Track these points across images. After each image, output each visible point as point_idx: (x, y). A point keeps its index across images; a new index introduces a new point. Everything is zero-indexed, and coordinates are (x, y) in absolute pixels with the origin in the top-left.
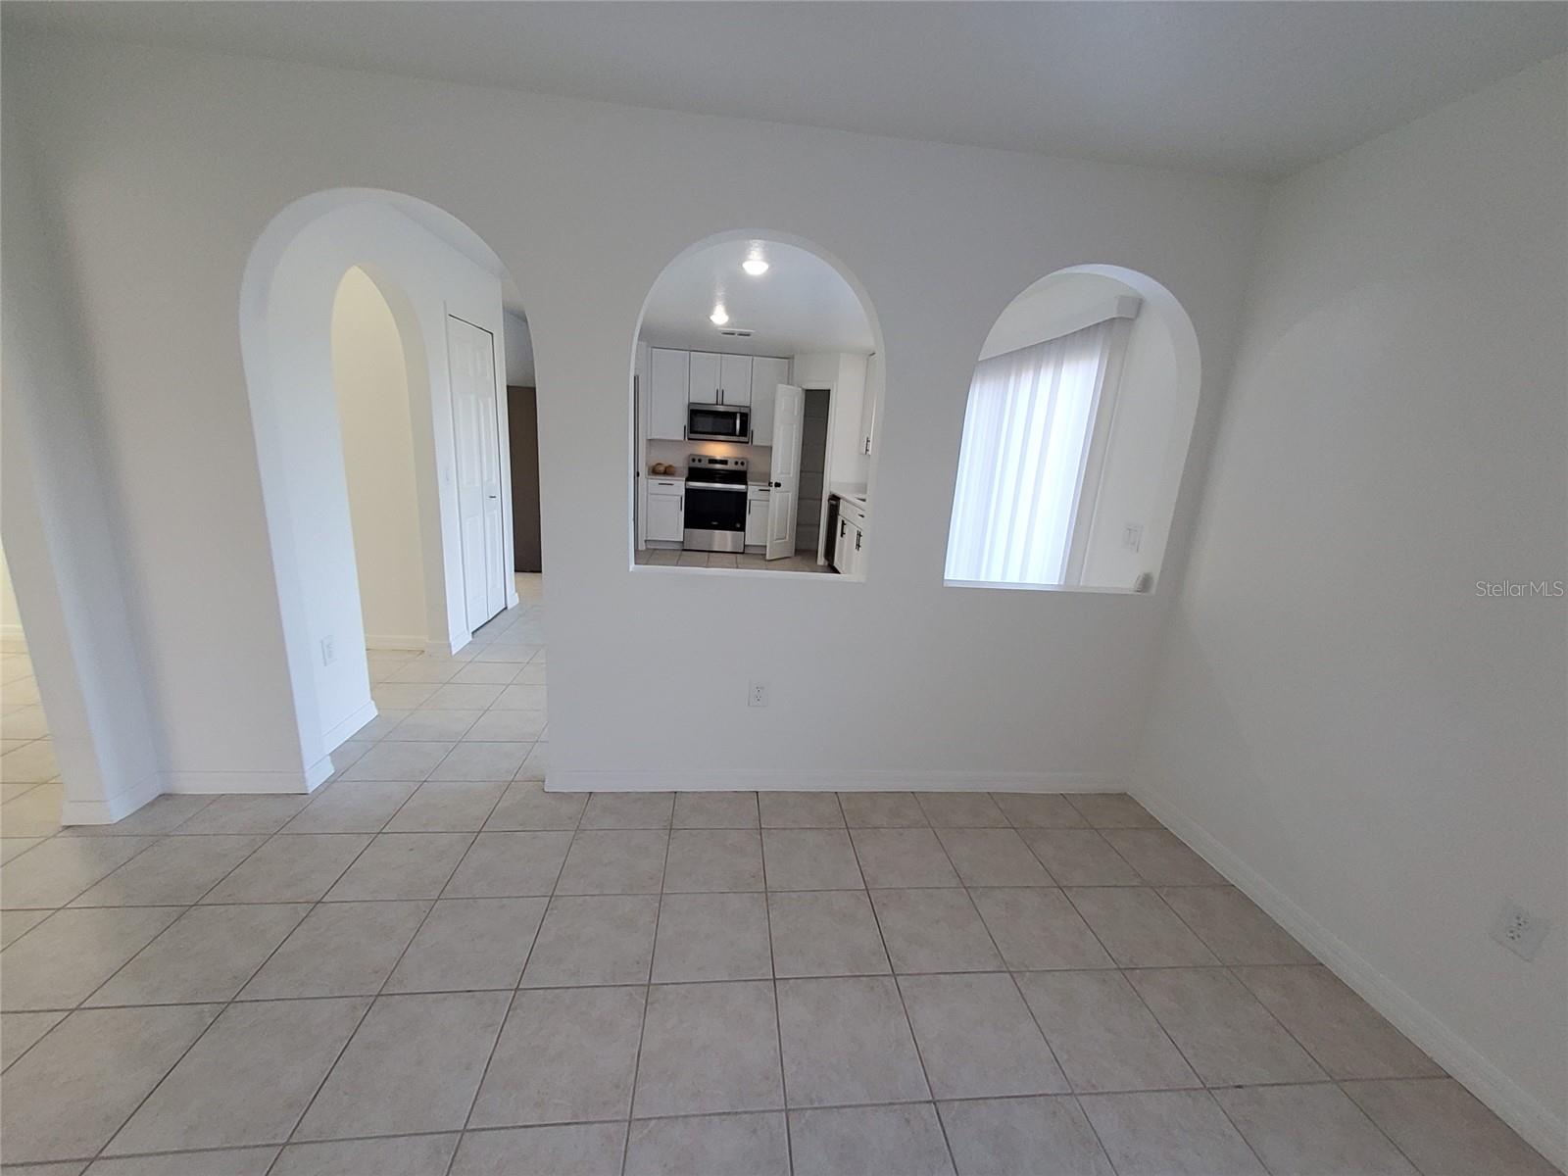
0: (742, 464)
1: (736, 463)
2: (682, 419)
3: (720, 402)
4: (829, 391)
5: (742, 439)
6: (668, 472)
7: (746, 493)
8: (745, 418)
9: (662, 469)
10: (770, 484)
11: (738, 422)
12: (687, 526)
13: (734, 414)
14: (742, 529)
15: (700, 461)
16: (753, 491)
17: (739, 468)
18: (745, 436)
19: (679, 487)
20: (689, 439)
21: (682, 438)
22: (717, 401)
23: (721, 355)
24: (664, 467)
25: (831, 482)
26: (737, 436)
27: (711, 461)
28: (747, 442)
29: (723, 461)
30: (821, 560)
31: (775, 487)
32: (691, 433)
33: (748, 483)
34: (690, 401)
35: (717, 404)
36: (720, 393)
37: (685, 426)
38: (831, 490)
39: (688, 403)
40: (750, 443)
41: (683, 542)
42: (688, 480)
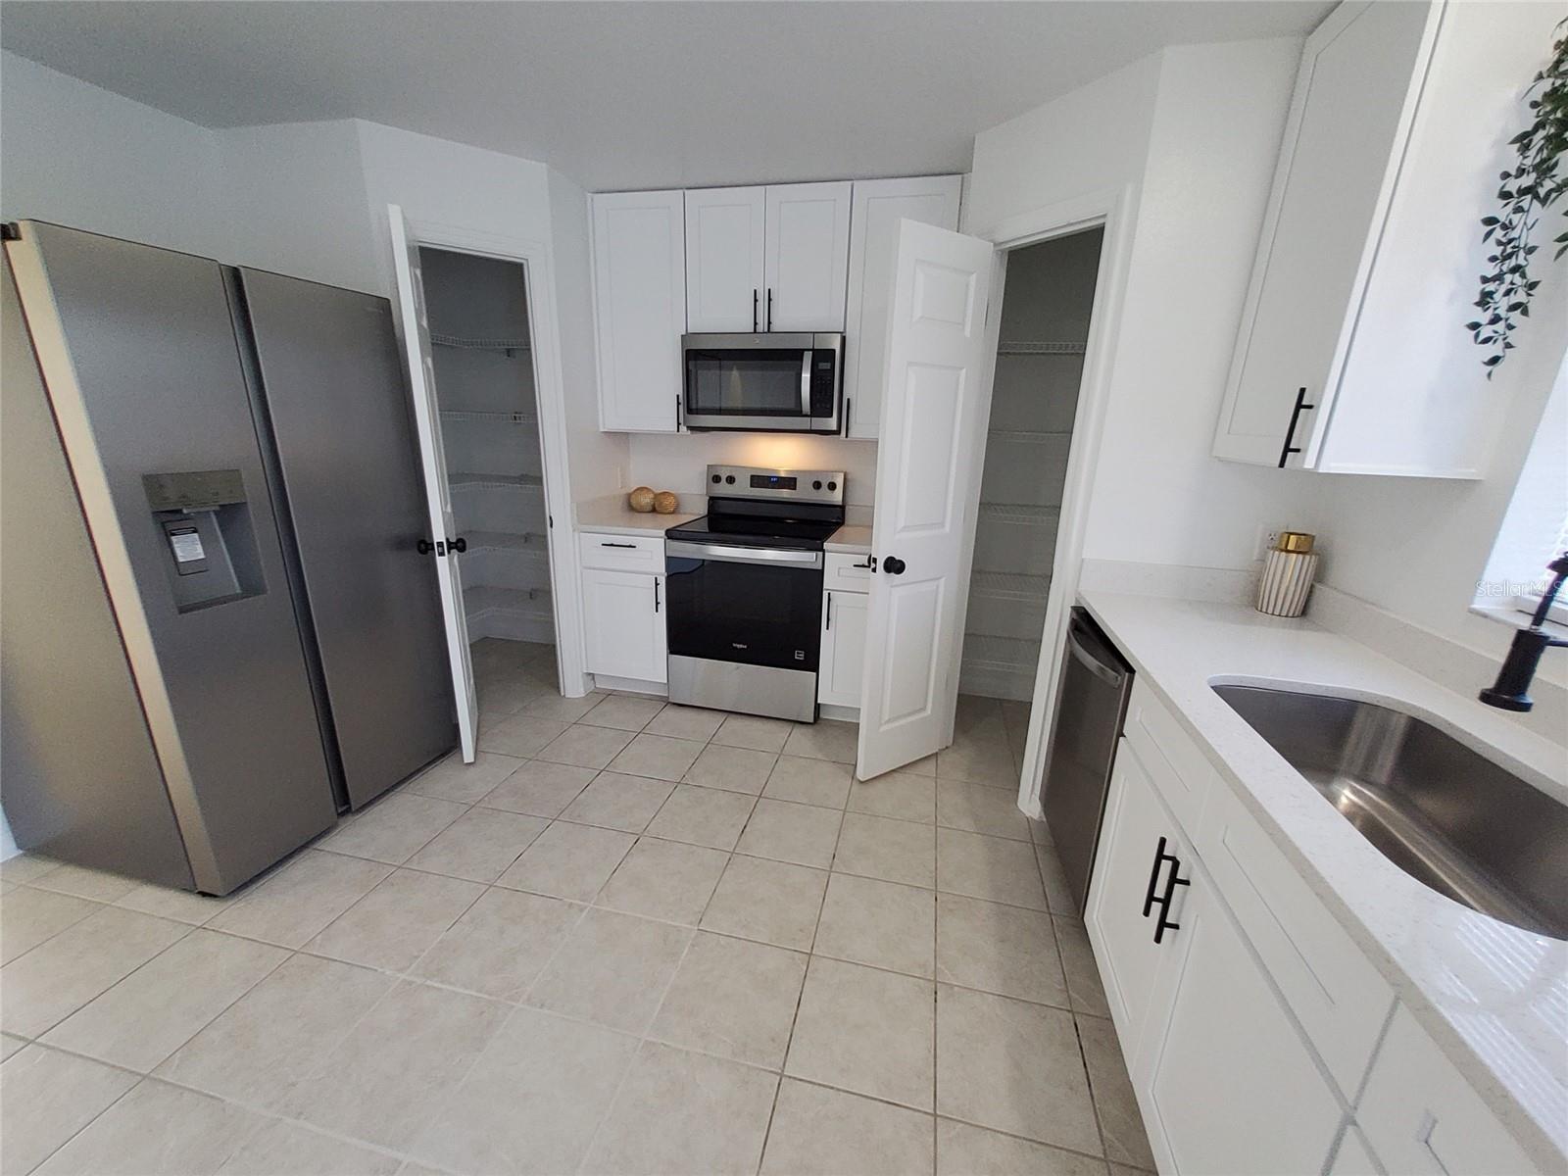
0: (831, 486)
1: (816, 487)
2: (671, 380)
3: (762, 326)
4: (1105, 226)
5: (818, 423)
7: (822, 577)
8: (827, 366)
9: (646, 500)
11: (807, 375)
12: (673, 649)
13: (796, 355)
14: (812, 664)
15: (731, 480)
16: (837, 562)
18: (830, 414)
19: (650, 553)
20: (689, 428)
21: (674, 427)
22: (756, 324)
23: (763, 187)
24: (652, 496)
25: (1083, 560)
26: (806, 416)
27: (757, 480)
28: (835, 432)
29: (786, 482)
30: (1029, 796)
31: (887, 572)
32: (690, 411)
33: (817, 547)
34: (688, 328)
35: (756, 331)
36: (763, 301)
37: (678, 396)
38: (1080, 588)
39: (681, 334)
40: (843, 433)
41: (668, 686)
42: (664, 533)
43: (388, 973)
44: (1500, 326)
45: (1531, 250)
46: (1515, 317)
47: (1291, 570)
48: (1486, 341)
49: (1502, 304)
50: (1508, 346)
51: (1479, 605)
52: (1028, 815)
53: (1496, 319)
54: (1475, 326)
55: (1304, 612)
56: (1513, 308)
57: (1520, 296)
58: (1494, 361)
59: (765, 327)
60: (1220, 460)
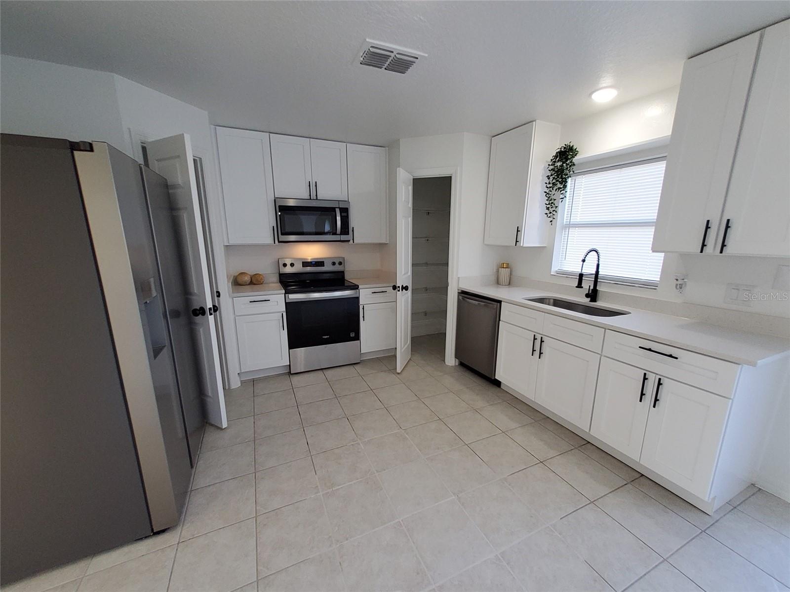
0: (340, 263)
1: (334, 264)
2: (267, 220)
3: (313, 196)
4: (451, 177)
5: (344, 237)
6: (255, 282)
7: (358, 298)
8: (345, 212)
9: (247, 279)
10: (394, 288)
11: (339, 218)
12: (291, 346)
13: (333, 210)
14: (357, 338)
15: (292, 265)
16: (365, 296)
17: (337, 268)
18: (347, 233)
19: (276, 302)
20: (279, 242)
21: (269, 242)
22: (310, 195)
23: (308, 139)
24: (249, 277)
25: (459, 278)
26: (338, 235)
27: (305, 264)
28: (349, 241)
29: (320, 263)
30: (450, 359)
31: (402, 290)
32: (282, 234)
33: (355, 287)
34: (276, 196)
35: (310, 199)
36: (312, 186)
37: (273, 227)
38: (460, 286)
39: (273, 199)
40: (351, 241)
41: (290, 365)
42: (284, 291)
43: (313, 496)
44: (551, 214)
45: (555, 200)
46: (554, 213)
47: (504, 273)
48: (549, 217)
49: (551, 210)
50: (554, 218)
51: (552, 274)
52: (451, 365)
53: (550, 213)
54: (546, 214)
55: (509, 284)
56: (554, 211)
57: (554, 209)
58: (551, 221)
59: (315, 198)
60: (486, 245)
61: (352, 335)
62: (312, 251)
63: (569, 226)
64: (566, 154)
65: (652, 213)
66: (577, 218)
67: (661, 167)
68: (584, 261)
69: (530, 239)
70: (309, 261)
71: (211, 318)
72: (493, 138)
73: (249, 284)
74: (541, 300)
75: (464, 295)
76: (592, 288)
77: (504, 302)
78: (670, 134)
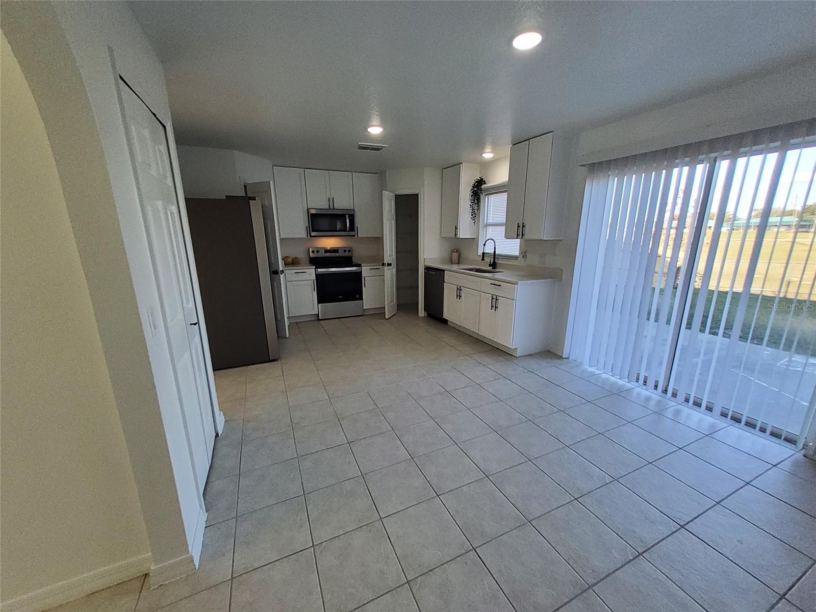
0: (349, 251)
1: (345, 251)
2: (303, 222)
4: (418, 195)
5: (351, 233)
6: (295, 262)
7: (361, 272)
8: (352, 217)
9: (290, 260)
10: (383, 264)
11: (348, 221)
12: (320, 301)
13: (344, 215)
14: (361, 298)
15: (318, 252)
16: (366, 271)
17: (347, 254)
18: (354, 231)
19: (310, 273)
20: (310, 236)
21: (305, 236)
22: (329, 206)
23: (328, 171)
24: (292, 259)
25: (424, 258)
26: (347, 231)
27: (327, 251)
28: (355, 236)
29: (335, 250)
30: (422, 313)
31: (388, 266)
32: (313, 231)
33: (360, 265)
34: (309, 207)
35: (330, 209)
36: (331, 200)
37: (307, 227)
38: (426, 264)
39: (307, 209)
40: (356, 236)
41: (318, 314)
42: (314, 267)
45: (475, 210)
46: (475, 217)
47: (455, 255)
48: (473, 220)
50: (475, 221)
51: (477, 255)
52: (422, 316)
53: (473, 217)
54: (471, 218)
55: (459, 263)
57: (475, 215)
58: (474, 223)
59: (332, 208)
60: (442, 237)
61: (358, 296)
62: (330, 243)
63: (487, 225)
64: (480, 182)
65: (503, 220)
66: (490, 221)
67: (505, 195)
68: (484, 245)
69: (464, 233)
70: (328, 249)
71: (282, 276)
72: (444, 170)
73: (291, 264)
74: (470, 270)
75: (428, 269)
76: (492, 261)
77: (447, 271)
78: (508, 180)
